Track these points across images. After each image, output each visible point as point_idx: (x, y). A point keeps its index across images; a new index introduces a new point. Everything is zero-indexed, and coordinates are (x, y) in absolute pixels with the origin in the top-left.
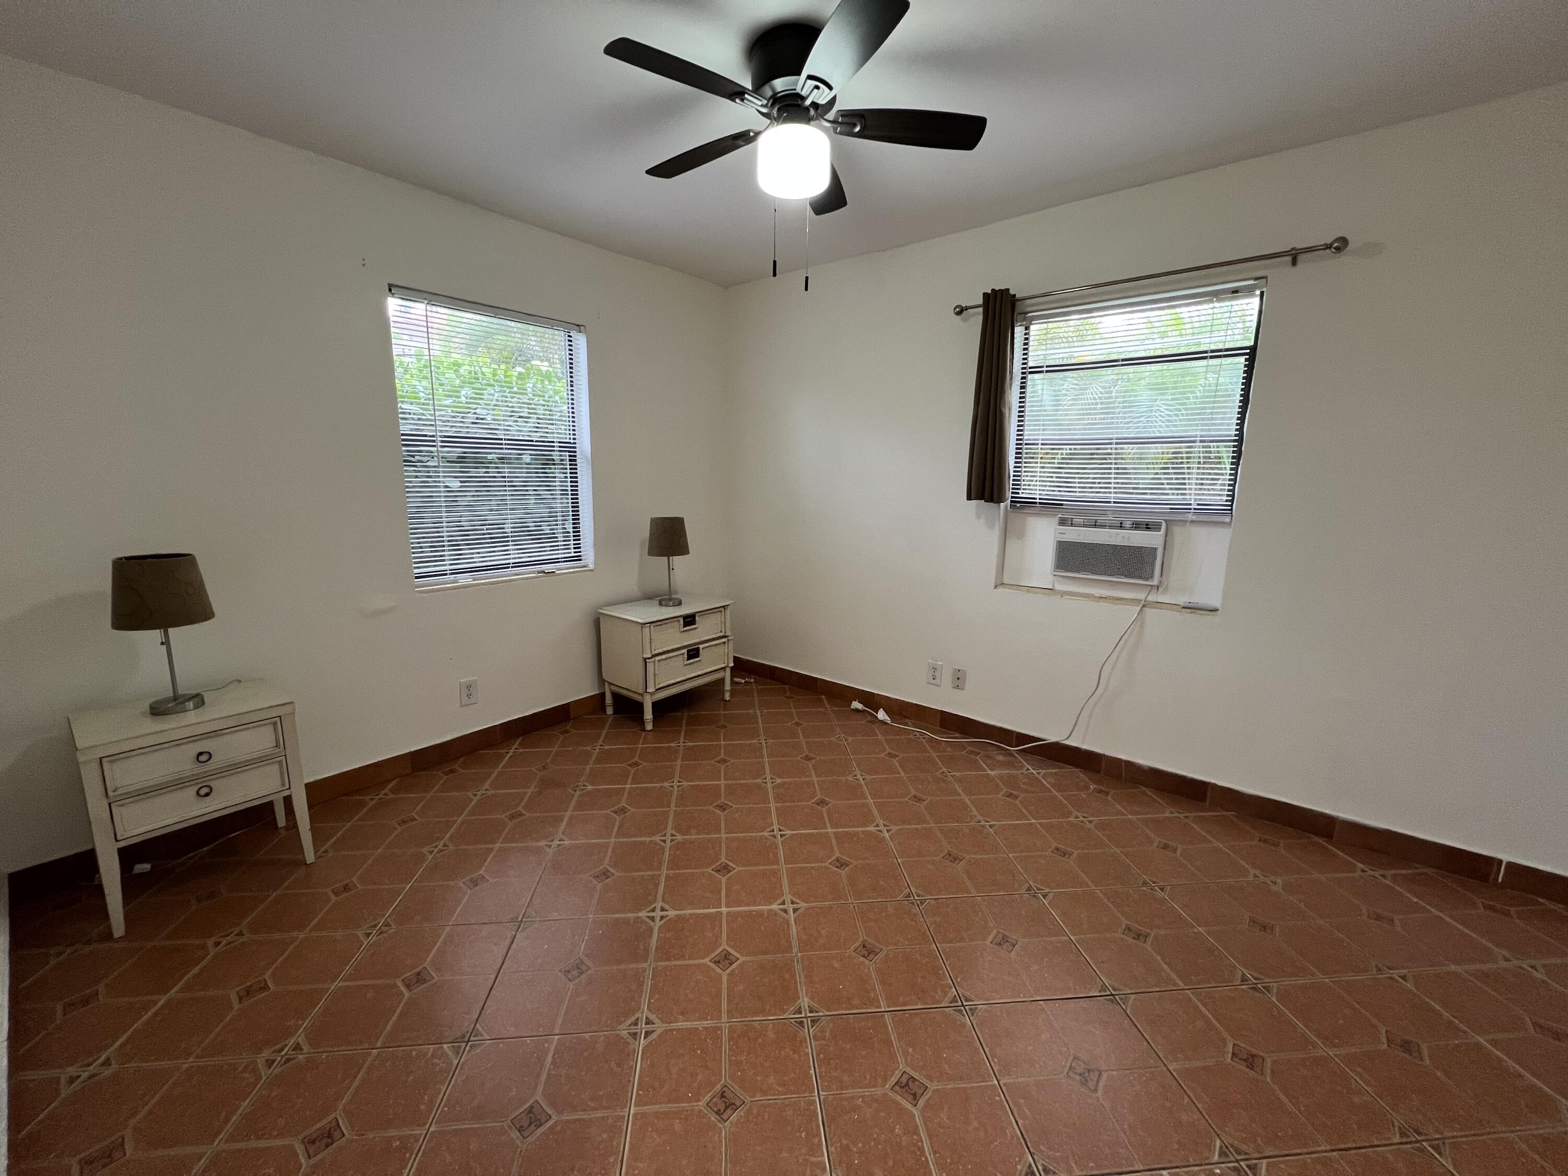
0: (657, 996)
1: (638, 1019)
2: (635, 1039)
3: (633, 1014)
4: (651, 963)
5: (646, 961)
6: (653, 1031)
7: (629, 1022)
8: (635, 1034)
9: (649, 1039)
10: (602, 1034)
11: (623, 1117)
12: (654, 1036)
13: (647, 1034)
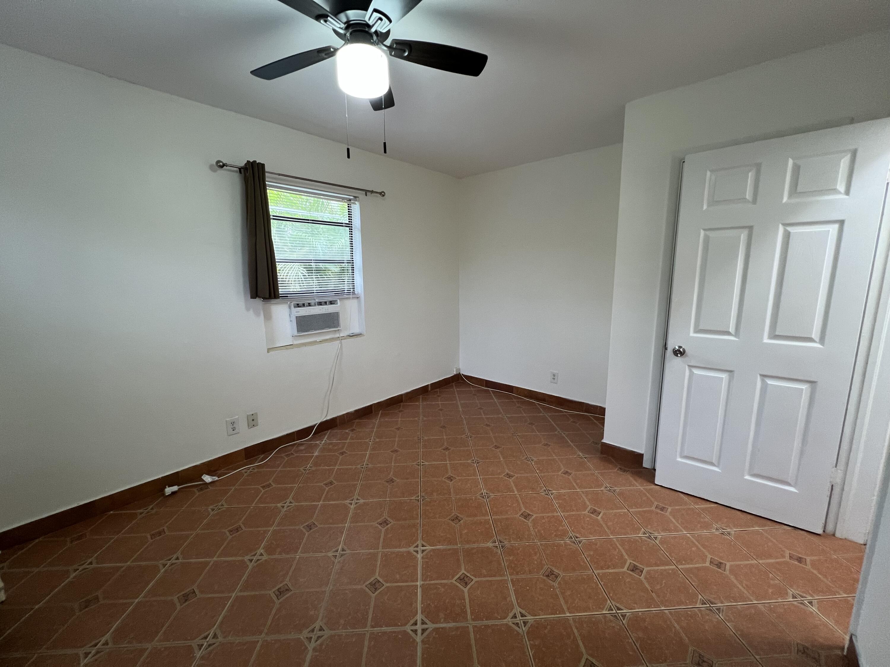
0: (496, 615)
1: (514, 623)
2: (528, 622)
3: (510, 627)
4: (469, 624)
5: (468, 627)
6: (520, 613)
7: (517, 628)
8: (524, 623)
9: (526, 614)
10: (528, 643)
11: (573, 619)
12: (523, 612)
13: (523, 615)
